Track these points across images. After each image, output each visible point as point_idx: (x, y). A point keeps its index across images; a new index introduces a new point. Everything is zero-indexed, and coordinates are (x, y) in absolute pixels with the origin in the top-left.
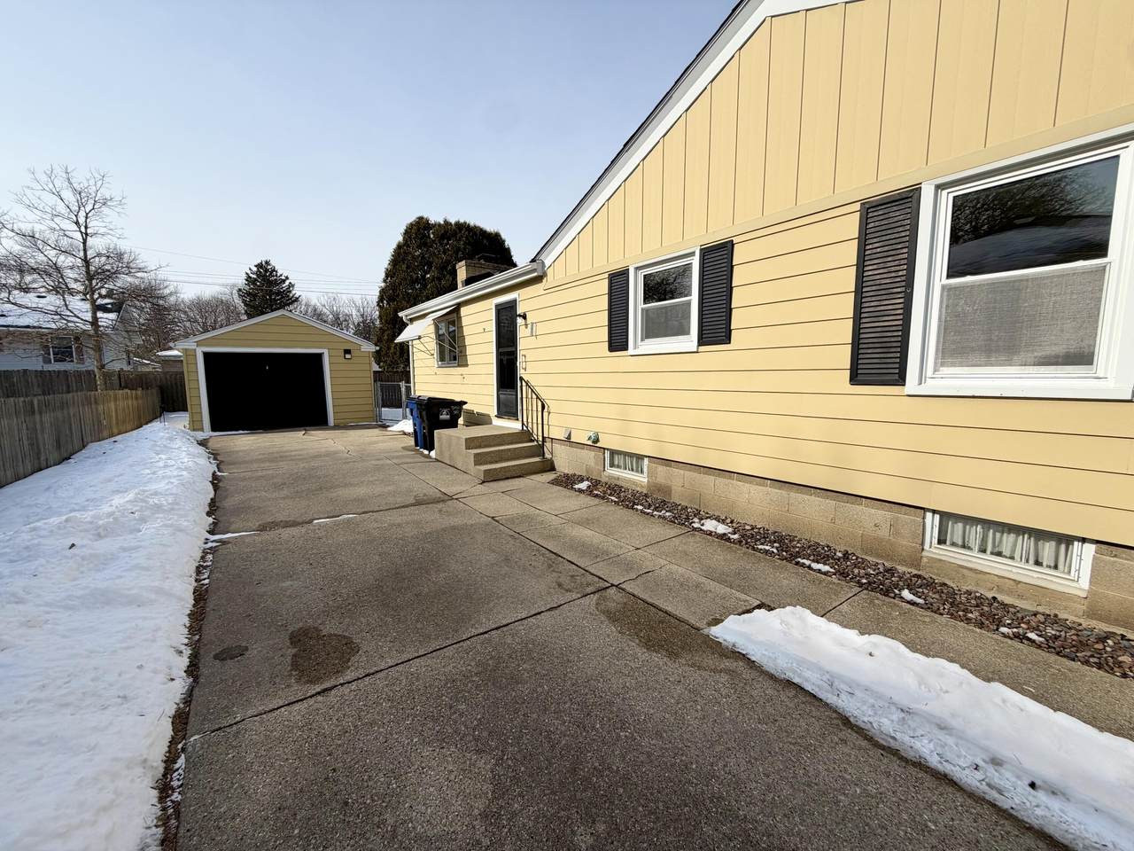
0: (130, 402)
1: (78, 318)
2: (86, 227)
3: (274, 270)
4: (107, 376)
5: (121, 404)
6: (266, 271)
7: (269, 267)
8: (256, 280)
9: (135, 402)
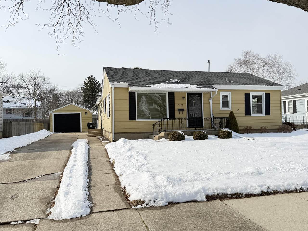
0: (40, 126)
1: (32, 106)
2: (35, 83)
3: (94, 79)
4: (37, 120)
5: (38, 126)
6: (91, 79)
7: (92, 78)
8: (87, 83)
9: (41, 126)
